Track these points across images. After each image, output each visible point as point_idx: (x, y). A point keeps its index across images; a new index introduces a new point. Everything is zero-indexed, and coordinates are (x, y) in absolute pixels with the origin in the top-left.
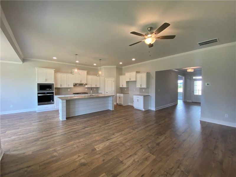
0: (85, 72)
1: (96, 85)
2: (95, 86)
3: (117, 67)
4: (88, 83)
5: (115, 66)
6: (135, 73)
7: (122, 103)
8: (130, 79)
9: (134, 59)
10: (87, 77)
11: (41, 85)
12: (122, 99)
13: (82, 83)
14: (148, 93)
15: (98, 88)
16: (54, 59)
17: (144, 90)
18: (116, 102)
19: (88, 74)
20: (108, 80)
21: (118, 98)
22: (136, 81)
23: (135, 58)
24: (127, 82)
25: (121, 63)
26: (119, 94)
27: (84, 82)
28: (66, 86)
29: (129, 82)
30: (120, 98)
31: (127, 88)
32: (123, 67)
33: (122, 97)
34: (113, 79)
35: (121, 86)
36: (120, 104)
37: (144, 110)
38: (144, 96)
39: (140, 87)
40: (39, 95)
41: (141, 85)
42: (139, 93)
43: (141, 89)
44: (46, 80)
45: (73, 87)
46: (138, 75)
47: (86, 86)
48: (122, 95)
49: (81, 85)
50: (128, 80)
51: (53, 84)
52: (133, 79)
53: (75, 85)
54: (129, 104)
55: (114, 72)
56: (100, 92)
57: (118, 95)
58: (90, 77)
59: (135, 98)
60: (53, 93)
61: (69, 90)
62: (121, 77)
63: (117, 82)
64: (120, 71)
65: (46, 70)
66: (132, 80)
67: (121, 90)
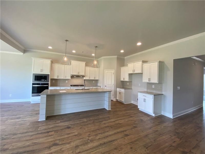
0: (84, 64)
1: (95, 78)
2: (93, 79)
3: (118, 58)
4: (86, 75)
5: (116, 57)
6: (141, 63)
7: (123, 100)
8: (134, 71)
9: (139, 44)
10: (85, 68)
11: (36, 75)
12: (123, 95)
13: (79, 74)
14: (161, 90)
15: (97, 80)
16: (49, 48)
17: (153, 86)
18: (116, 98)
19: (86, 65)
20: (107, 72)
21: (118, 94)
22: (142, 73)
23: (141, 42)
24: (130, 75)
25: (122, 51)
26: (120, 89)
27: (82, 73)
28: (63, 78)
29: (133, 75)
30: (120, 94)
31: (130, 82)
32: (125, 58)
33: (122, 93)
34: (113, 71)
35: (122, 80)
36: (120, 101)
37: (154, 115)
38: (154, 95)
39: (147, 81)
40: (33, 86)
41: (149, 79)
42: (146, 90)
43: (150, 84)
44: (42, 70)
45: (70, 78)
46: (146, 65)
47: (85, 78)
48: (123, 90)
49: (78, 76)
50: (132, 72)
51: (49, 75)
52: (138, 71)
53: (72, 77)
54: (132, 102)
55: (115, 63)
56: (99, 85)
57: (118, 89)
58: (88, 68)
59: (141, 96)
60: (48, 84)
61: (67, 82)
62: (123, 69)
63: (118, 74)
64: (122, 62)
65: (43, 60)
66: (136, 72)
67: (123, 84)
